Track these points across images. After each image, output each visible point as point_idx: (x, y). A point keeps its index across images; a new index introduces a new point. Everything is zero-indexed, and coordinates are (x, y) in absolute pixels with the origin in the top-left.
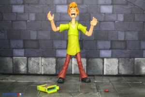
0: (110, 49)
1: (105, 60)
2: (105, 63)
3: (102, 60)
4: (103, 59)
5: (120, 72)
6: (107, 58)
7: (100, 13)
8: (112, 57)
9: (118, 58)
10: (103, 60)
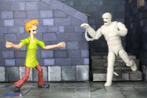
0: (53, 58)
1: (49, 68)
2: (49, 71)
3: (46, 68)
4: (47, 66)
5: (63, 79)
6: (51, 66)
7: (42, 26)
8: (55, 65)
9: (61, 66)
10: (48, 68)
